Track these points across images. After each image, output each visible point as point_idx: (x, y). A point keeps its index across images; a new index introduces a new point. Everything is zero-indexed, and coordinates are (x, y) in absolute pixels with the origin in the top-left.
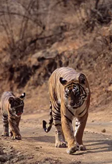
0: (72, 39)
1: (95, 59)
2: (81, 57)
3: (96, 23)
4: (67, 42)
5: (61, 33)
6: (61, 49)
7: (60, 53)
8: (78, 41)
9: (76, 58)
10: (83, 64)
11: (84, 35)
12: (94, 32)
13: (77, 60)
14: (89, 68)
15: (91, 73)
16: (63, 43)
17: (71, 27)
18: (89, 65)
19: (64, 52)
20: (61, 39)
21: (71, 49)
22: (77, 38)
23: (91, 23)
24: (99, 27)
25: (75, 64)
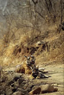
0: (52, 36)
1: (61, 44)
2: (55, 43)
3: (61, 30)
4: (50, 37)
5: (47, 34)
6: (47, 40)
7: (47, 42)
8: (54, 37)
9: (53, 43)
10: (56, 46)
11: (57, 34)
12: (60, 33)
13: (54, 44)
14: (58, 47)
15: (59, 49)
16: (48, 38)
17: (51, 31)
18: (58, 46)
19: (48, 41)
20: (47, 36)
21: (51, 40)
22: (53, 36)
23: (59, 30)
24: (62, 31)
25: (53, 46)
